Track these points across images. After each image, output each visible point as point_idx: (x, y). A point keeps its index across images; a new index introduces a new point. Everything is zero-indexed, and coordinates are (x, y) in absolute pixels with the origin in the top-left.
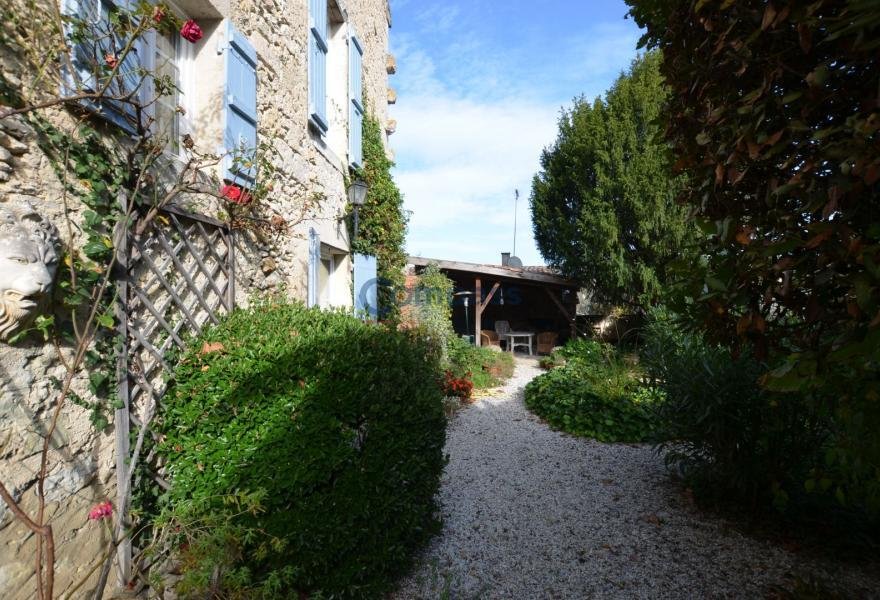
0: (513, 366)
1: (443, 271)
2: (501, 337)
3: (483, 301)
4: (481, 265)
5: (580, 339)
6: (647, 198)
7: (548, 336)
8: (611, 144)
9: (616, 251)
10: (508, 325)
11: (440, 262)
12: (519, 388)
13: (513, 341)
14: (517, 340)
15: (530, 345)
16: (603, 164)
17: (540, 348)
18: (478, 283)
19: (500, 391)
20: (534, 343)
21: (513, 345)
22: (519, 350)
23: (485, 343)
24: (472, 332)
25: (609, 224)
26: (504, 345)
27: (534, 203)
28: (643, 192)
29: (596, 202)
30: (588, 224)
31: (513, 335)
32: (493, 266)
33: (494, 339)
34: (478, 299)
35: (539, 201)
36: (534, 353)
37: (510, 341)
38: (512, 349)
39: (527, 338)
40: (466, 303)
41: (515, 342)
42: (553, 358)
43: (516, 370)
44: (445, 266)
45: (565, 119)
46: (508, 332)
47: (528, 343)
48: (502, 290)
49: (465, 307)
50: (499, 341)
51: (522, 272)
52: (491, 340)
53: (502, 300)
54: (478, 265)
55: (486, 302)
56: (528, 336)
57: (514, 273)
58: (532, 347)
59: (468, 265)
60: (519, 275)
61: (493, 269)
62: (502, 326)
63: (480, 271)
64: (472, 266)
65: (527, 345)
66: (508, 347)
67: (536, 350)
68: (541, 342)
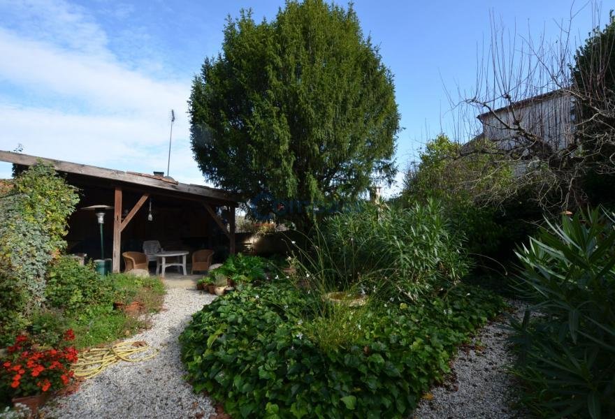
0: (162, 293)
1: (61, 174)
2: (150, 258)
3: (124, 217)
4: (123, 172)
5: (240, 255)
6: (320, 107)
7: (203, 253)
8: (284, 50)
9: (287, 159)
10: (158, 244)
11: (57, 162)
12: (172, 330)
13: (164, 260)
14: (169, 260)
15: (184, 265)
16: (276, 68)
17: (195, 267)
18: (118, 195)
19: (139, 344)
20: (189, 261)
21: (164, 266)
22: (171, 271)
23: (129, 266)
24: (109, 254)
25: (282, 130)
26: (153, 267)
27: (194, 106)
28: (316, 100)
29: (267, 105)
30: (258, 127)
31: (164, 255)
32: (140, 175)
33: (141, 261)
34: (118, 214)
35: (201, 103)
36: (189, 272)
37: (161, 262)
38: (164, 270)
39: (181, 257)
40: (101, 220)
41: (166, 263)
42: (213, 278)
43: (167, 299)
44: (66, 169)
45: (232, 27)
46: (159, 252)
47: (181, 262)
48: (150, 204)
49: (99, 225)
50: (148, 263)
51: (177, 183)
52: (136, 263)
53: (150, 216)
54: (118, 172)
55: (129, 218)
56: (183, 254)
57: (166, 184)
58: (186, 266)
59: (103, 171)
60: (173, 186)
61: (139, 178)
62: (152, 246)
63: (121, 179)
64: (109, 172)
65: (180, 265)
66: (158, 270)
67: (191, 269)
68: (196, 261)
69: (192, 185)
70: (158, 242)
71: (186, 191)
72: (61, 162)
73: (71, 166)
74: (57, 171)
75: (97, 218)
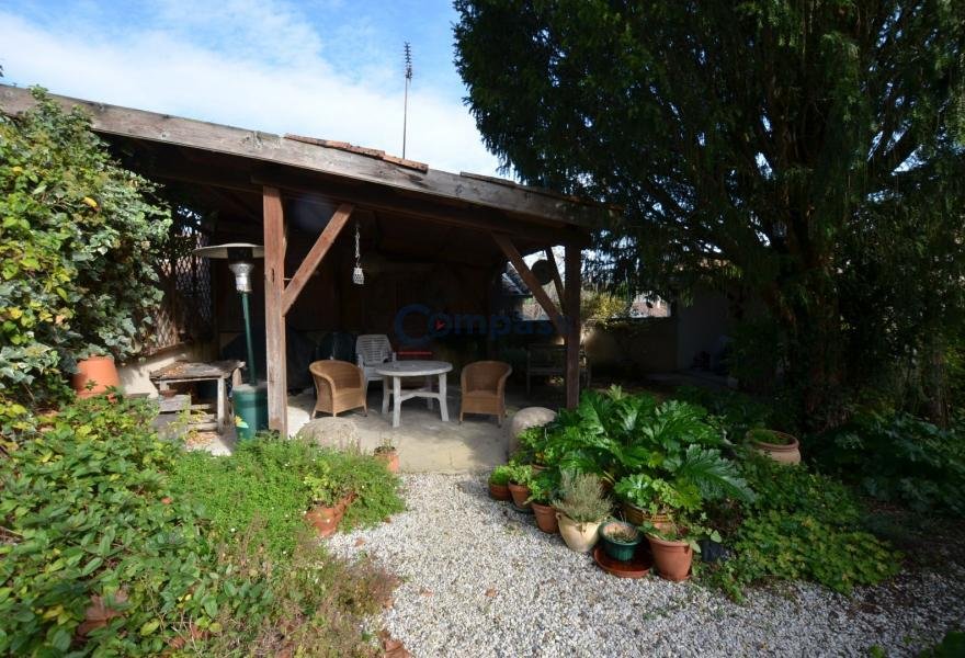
2: (368, 374)
4: (275, 137)
7: (487, 371)
10: (387, 343)
11: (96, 107)
13: (397, 384)
14: (407, 384)
15: (442, 396)
17: (469, 404)
18: (272, 208)
20: (453, 379)
21: (399, 397)
23: (323, 395)
31: (398, 373)
32: (322, 144)
33: (350, 383)
34: (274, 264)
36: (455, 411)
38: (397, 407)
39: (435, 378)
41: (403, 390)
44: (123, 128)
46: (388, 363)
47: (436, 389)
48: (357, 237)
49: (240, 295)
50: (364, 388)
51: (424, 170)
52: (338, 387)
53: (358, 271)
54: (260, 136)
55: (304, 274)
56: (440, 371)
57: (396, 172)
58: (448, 401)
59: (219, 132)
60: (413, 179)
61: (320, 152)
62: (374, 345)
63: (270, 157)
64: (238, 137)
65: (434, 395)
66: (386, 403)
67: (459, 409)
68: (471, 388)
69: (464, 176)
70: (385, 336)
71: (449, 192)
72: (107, 107)
73: (134, 117)
74: (102, 135)
75: (232, 278)
